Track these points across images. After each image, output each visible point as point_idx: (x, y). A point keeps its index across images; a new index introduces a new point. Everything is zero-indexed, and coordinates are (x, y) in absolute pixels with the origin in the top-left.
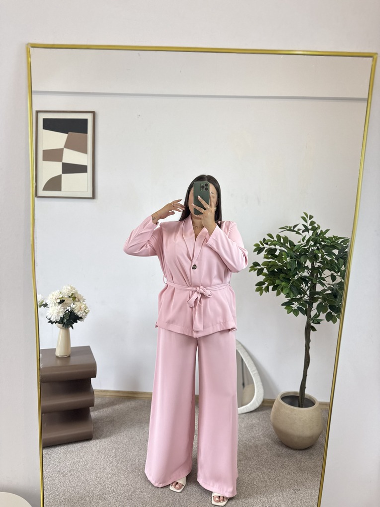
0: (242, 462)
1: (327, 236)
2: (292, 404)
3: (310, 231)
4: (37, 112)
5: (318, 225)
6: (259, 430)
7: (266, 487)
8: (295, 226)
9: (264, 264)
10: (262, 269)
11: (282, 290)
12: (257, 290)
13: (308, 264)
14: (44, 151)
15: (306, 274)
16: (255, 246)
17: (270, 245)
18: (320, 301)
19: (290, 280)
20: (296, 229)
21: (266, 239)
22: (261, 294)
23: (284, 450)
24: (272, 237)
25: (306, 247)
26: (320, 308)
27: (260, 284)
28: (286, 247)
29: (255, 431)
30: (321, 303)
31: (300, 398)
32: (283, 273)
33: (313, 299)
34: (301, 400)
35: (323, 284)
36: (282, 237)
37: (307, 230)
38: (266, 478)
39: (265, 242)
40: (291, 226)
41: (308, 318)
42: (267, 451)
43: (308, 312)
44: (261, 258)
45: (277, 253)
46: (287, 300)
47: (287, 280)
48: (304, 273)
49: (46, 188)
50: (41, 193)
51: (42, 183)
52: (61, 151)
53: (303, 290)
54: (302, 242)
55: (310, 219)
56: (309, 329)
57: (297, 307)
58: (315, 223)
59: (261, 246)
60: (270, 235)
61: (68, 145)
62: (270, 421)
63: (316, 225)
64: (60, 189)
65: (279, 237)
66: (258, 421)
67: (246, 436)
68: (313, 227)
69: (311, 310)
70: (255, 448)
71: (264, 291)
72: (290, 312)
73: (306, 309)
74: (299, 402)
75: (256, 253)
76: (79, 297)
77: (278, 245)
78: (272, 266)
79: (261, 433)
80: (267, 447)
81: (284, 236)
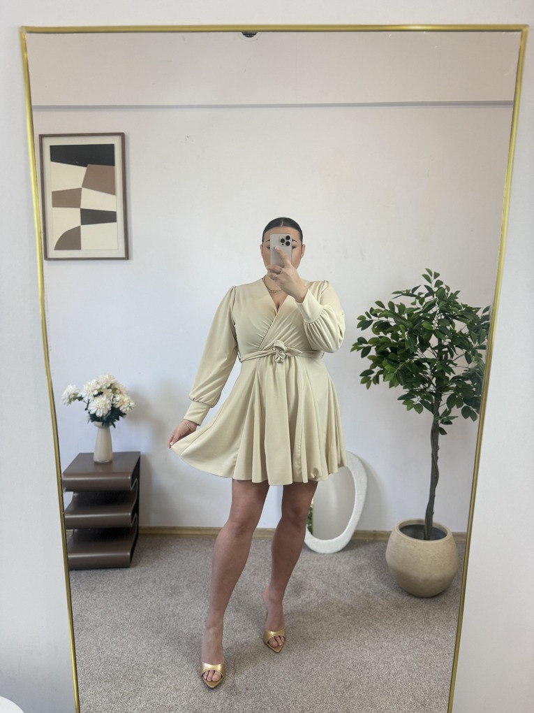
0: (348, 617)
1: (458, 300)
2: (415, 536)
3: (435, 295)
4: (42, 137)
5: (446, 286)
6: (369, 573)
8: (414, 289)
9: (373, 340)
10: (369, 348)
12: (363, 382)
13: (434, 341)
14: (54, 194)
15: (429, 354)
16: (359, 319)
17: (379, 317)
20: (416, 293)
21: (375, 308)
22: (368, 387)
23: (406, 598)
24: (383, 306)
26: (451, 402)
27: (366, 374)
29: (365, 576)
30: (452, 395)
31: (426, 528)
33: (441, 390)
34: (428, 527)
36: (397, 306)
37: (431, 293)
38: (381, 636)
39: (373, 313)
40: (408, 289)
41: (435, 417)
42: (381, 602)
43: (435, 408)
44: (369, 334)
46: (405, 392)
49: (59, 247)
50: (53, 253)
51: (54, 238)
52: (79, 191)
55: (435, 278)
56: (436, 431)
57: (420, 401)
58: (442, 283)
59: (368, 319)
60: (379, 303)
61: (87, 183)
62: (386, 561)
63: (443, 286)
64: (77, 246)
65: (391, 305)
66: (369, 561)
67: (353, 581)
68: (440, 288)
69: (438, 406)
70: (365, 597)
71: (372, 383)
72: (411, 409)
73: (432, 403)
74: (424, 533)
75: (361, 328)
76: (121, 388)
77: (391, 317)
78: (383, 343)
79: (372, 578)
80: (382, 595)
81: (399, 304)
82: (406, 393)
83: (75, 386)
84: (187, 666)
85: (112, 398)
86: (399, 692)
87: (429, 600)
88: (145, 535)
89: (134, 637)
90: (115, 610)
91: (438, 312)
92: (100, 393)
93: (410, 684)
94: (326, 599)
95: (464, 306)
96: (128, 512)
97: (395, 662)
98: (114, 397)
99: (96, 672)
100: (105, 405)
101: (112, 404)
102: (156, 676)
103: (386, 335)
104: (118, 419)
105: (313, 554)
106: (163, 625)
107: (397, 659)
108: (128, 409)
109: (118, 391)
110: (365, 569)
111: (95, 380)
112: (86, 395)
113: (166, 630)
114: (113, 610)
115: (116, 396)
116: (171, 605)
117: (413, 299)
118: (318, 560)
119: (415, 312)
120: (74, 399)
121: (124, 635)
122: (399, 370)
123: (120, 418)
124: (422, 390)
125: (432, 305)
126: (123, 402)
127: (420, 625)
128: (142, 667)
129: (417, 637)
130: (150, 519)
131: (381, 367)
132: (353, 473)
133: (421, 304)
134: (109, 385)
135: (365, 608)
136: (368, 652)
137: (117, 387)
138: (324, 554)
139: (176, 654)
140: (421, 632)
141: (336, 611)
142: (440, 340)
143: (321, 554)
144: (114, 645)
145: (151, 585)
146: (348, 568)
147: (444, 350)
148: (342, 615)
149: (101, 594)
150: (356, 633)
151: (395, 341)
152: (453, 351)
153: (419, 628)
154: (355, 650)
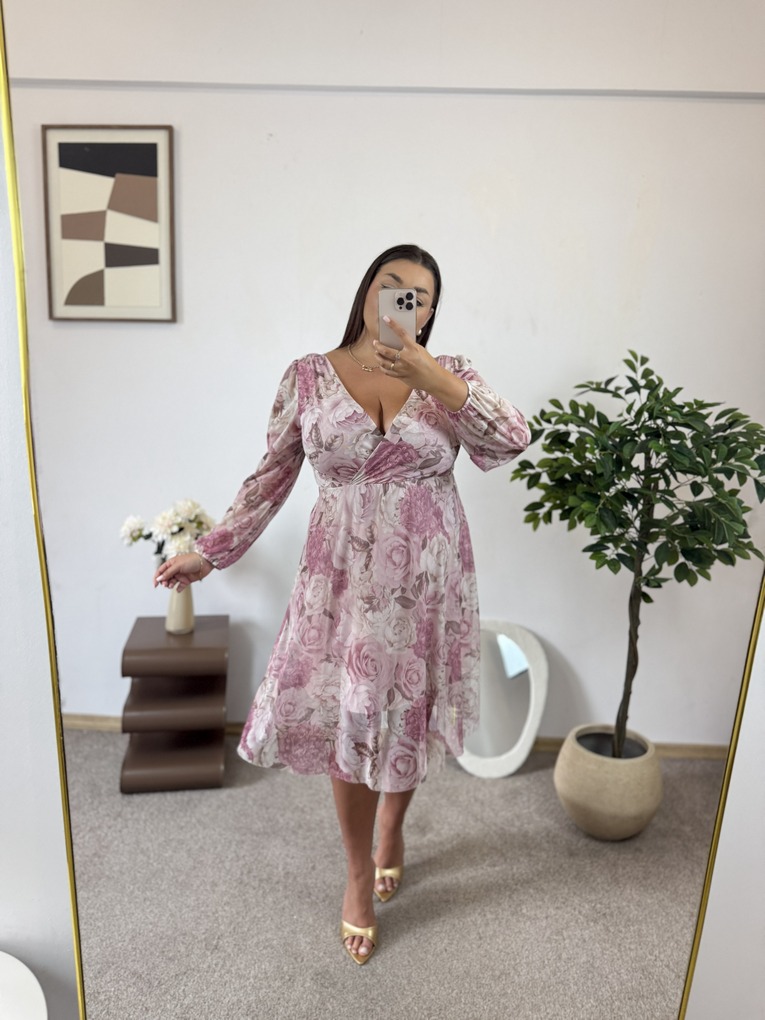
0: (497, 868)
1: (678, 400)
2: (598, 750)
3: (642, 390)
4: (45, 128)
5: (659, 378)
6: (529, 800)
7: (547, 918)
8: (609, 382)
9: (543, 463)
10: (538, 476)
11: (581, 519)
12: (528, 520)
13: (639, 461)
14: (64, 218)
15: (633, 483)
17: (557, 423)
18: (662, 539)
19: (599, 497)
20: (611, 387)
21: (548, 410)
22: (535, 527)
23: (583, 842)
24: (560, 407)
25: (634, 427)
26: (664, 555)
27: (534, 507)
28: (591, 427)
29: (521, 805)
30: (664, 544)
32: (583, 482)
33: (646, 536)
34: (619, 741)
35: (670, 505)
36: (582, 406)
37: (635, 387)
38: (546, 900)
39: (546, 417)
40: (599, 380)
41: (635, 576)
42: (546, 845)
43: (637, 564)
44: (536, 453)
45: (572, 439)
46: (594, 540)
47: (594, 498)
48: (628, 479)
49: (74, 298)
50: (61, 310)
51: (63, 288)
52: (101, 216)
53: (628, 518)
54: (626, 416)
55: (641, 365)
56: (637, 598)
57: (618, 555)
59: (537, 427)
60: (556, 403)
61: (116, 204)
63: (651, 377)
64: (99, 300)
65: (574, 405)
67: (503, 813)
68: (649, 382)
69: (641, 560)
70: (521, 838)
71: (542, 523)
72: (602, 565)
73: (633, 557)
74: (613, 746)
77: (573, 423)
78: (560, 467)
79: (533, 808)
80: (548, 835)
81: (586, 405)
82: (595, 542)
86: (574, 988)
87: (617, 846)
90: (151, 849)
93: (590, 976)
94: (464, 838)
97: (567, 941)
99: (120, 945)
102: (209, 953)
106: (223, 874)
107: (569, 937)
110: (521, 794)
113: (225, 882)
114: (148, 849)
116: (234, 843)
117: (609, 397)
121: (163, 888)
124: (618, 534)
127: (603, 883)
128: (188, 939)
129: (601, 903)
131: (557, 499)
139: (240, 919)
140: (606, 895)
142: (648, 459)
144: (148, 903)
145: (205, 810)
146: (497, 792)
147: (653, 476)
148: (489, 865)
149: (130, 823)
150: (508, 893)
151: (579, 464)
152: (672, 478)
153: (603, 888)
154: (507, 922)
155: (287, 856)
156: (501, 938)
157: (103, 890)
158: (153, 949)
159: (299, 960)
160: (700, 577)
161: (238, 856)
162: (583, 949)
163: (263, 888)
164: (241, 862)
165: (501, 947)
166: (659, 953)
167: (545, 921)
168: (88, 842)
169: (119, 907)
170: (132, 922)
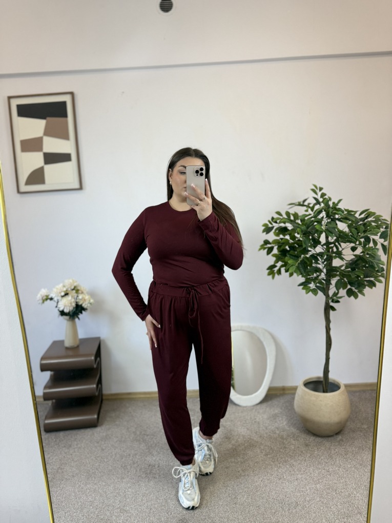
0: (269, 456)
1: (340, 206)
2: (315, 390)
3: (321, 204)
4: (9, 98)
5: (329, 197)
6: (282, 420)
8: (304, 201)
9: (274, 241)
10: (272, 248)
11: (295, 271)
12: (269, 274)
13: (323, 239)
14: (22, 141)
15: (319, 249)
16: (263, 226)
17: (280, 223)
18: (338, 278)
20: (306, 203)
21: (275, 217)
22: (273, 277)
23: (312, 438)
24: (281, 215)
26: (338, 286)
27: (271, 268)
29: (279, 422)
30: (339, 280)
31: (324, 383)
33: (330, 276)
34: (326, 384)
36: (293, 215)
37: (318, 202)
38: (296, 470)
39: (274, 220)
40: (299, 201)
41: (326, 298)
42: (294, 442)
43: (326, 290)
44: (271, 237)
46: (302, 280)
49: (29, 181)
50: (23, 188)
51: (24, 177)
52: (41, 139)
53: (320, 268)
55: (320, 191)
56: (328, 309)
57: (316, 286)
58: (325, 195)
59: (270, 226)
60: (278, 213)
61: (48, 132)
62: (294, 409)
63: (325, 197)
64: (42, 181)
65: (288, 214)
66: (281, 410)
67: (270, 427)
68: (324, 199)
69: (329, 289)
70: (280, 440)
71: (276, 275)
72: (308, 292)
73: (323, 288)
74: (323, 387)
75: (265, 233)
76: (82, 289)
77: (288, 222)
78: (283, 243)
79: (285, 423)
80: (294, 437)
81: (294, 213)
82: (304, 281)
83: (46, 290)
84: (146, 504)
85: (76, 297)
87: (330, 439)
88: (108, 400)
89: (104, 484)
91: (325, 216)
92: (66, 294)
93: (322, 508)
94: (251, 442)
95: (346, 210)
96: (93, 384)
97: (308, 491)
98: (78, 296)
99: (75, 514)
100: (71, 303)
101: (76, 302)
103: (285, 236)
104: (81, 313)
105: (238, 408)
107: (310, 488)
108: (89, 305)
109: (80, 292)
110: (278, 416)
111: (61, 285)
112: (55, 296)
114: (86, 463)
115: (79, 295)
116: (131, 455)
117: (305, 208)
118: (242, 412)
119: (306, 218)
120: (47, 299)
121: (95, 482)
122: (299, 263)
123: (83, 312)
124: (315, 277)
125: (320, 212)
126: (85, 300)
127: (324, 459)
128: (111, 508)
129: (324, 469)
130: (111, 387)
131: (283, 262)
132: (265, 343)
133: (312, 210)
134: (73, 288)
135: (281, 448)
136: (287, 483)
137: (79, 288)
138: (246, 407)
140: (326, 465)
141: (259, 452)
142: (327, 238)
143: (244, 407)
144: (88, 491)
145: (115, 440)
146: (265, 416)
147: (330, 246)
148: (264, 455)
149: (76, 450)
150: (276, 469)
151: (293, 241)
152: (339, 246)
153: (324, 462)
154: (277, 483)
155: (160, 460)
156: (274, 492)
157: (65, 486)
158: (92, 515)
159: (169, 514)
160: (359, 294)
161: (134, 462)
162: (317, 494)
163: (148, 477)
164: (136, 465)
165: (274, 497)
166: (357, 493)
167: (296, 481)
168: (55, 462)
169: (73, 494)
170: (80, 502)
